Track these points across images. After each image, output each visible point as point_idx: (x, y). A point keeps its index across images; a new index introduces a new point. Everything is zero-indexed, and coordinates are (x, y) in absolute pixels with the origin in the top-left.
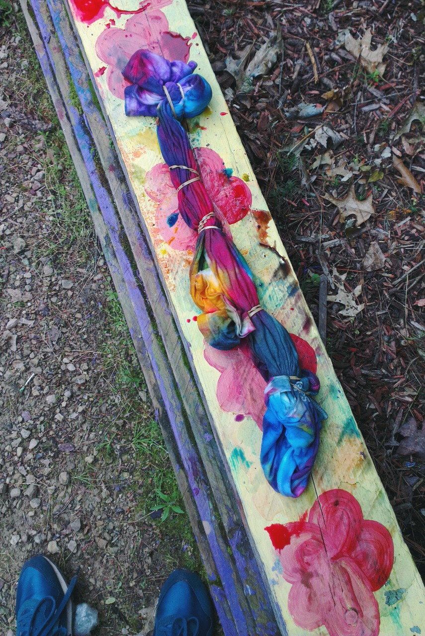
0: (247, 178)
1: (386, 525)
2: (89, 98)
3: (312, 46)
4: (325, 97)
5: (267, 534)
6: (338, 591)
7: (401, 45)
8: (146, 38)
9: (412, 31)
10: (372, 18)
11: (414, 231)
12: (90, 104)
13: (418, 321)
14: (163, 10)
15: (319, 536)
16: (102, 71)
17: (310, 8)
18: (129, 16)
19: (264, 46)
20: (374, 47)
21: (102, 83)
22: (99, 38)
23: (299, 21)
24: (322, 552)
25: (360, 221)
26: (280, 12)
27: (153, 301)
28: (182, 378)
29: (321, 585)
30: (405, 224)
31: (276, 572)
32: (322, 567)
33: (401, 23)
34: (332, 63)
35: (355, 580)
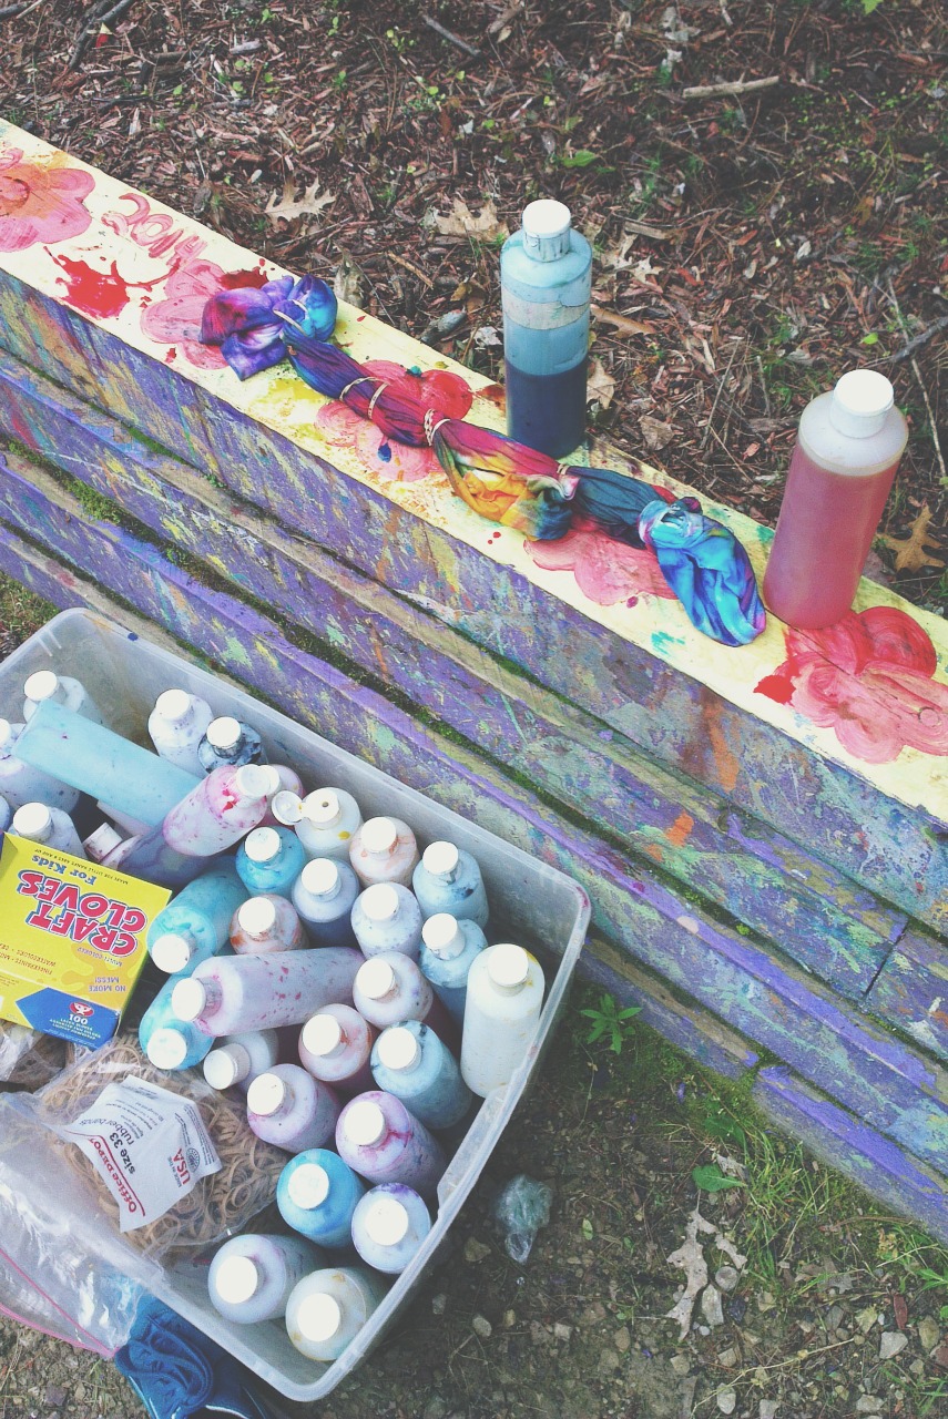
0: (442, 364)
1: (889, 604)
2: (145, 450)
3: (398, 254)
4: (457, 299)
5: (760, 696)
6: (891, 702)
7: (509, 196)
8: (201, 293)
9: (509, 175)
10: (450, 187)
11: (679, 378)
12: (150, 455)
13: (762, 473)
14: (201, 257)
15: (822, 661)
16: (172, 354)
17: (362, 216)
18: (163, 283)
19: (337, 279)
20: (476, 215)
21: (181, 365)
22: (141, 323)
23: (360, 238)
24: (840, 675)
25: (606, 403)
26: (326, 242)
27: (411, 627)
28: (519, 691)
29: (866, 707)
30: (662, 376)
31: (803, 727)
32: (854, 688)
33: (489, 173)
34: (435, 259)
35: (900, 678)
